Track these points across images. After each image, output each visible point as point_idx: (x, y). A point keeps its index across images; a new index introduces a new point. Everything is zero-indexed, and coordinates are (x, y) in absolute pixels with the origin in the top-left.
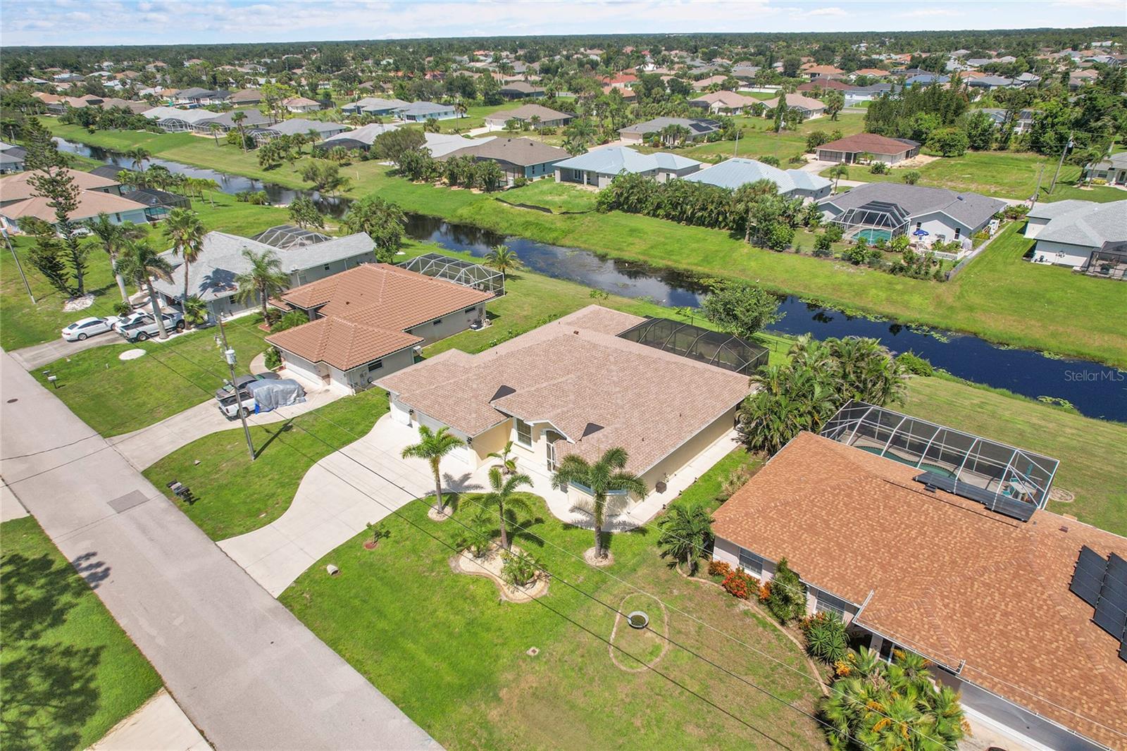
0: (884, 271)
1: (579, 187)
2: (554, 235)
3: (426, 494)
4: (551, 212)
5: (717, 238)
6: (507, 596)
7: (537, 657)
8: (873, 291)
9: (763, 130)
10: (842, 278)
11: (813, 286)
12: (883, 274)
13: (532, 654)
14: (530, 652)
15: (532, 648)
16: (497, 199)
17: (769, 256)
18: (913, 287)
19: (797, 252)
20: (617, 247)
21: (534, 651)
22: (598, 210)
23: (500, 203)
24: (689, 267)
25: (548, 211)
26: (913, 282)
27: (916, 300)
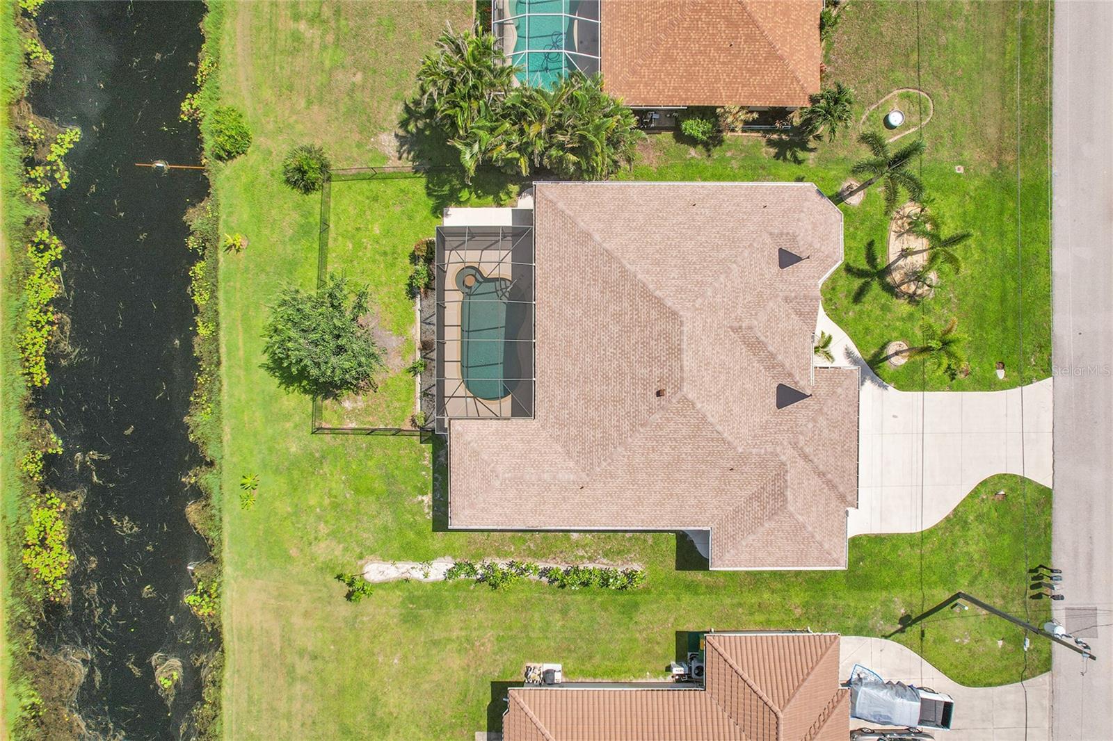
3: (885, 387)
7: (960, 164)
13: (962, 169)
14: (962, 171)
15: (959, 172)
21: (959, 169)
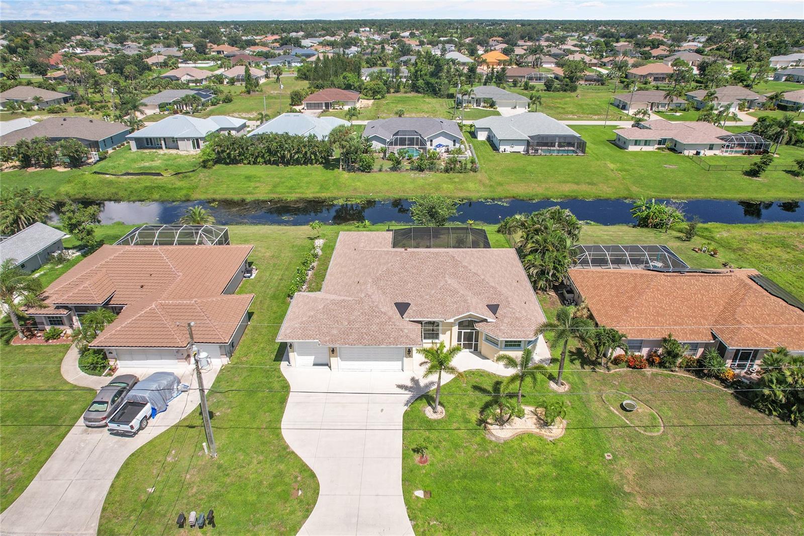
0: (441, 172)
1: (161, 152)
2: (184, 192)
3: (406, 405)
4: (162, 175)
5: (316, 172)
6: (551, 437)
7: (615, 457)
8: (445, 186)
9: (238, 93)
10: (421, 182)
11: (407, 190)
12: (441, 174)
13: (610, 458)
15: (606, 455)
16: (95, 173)
17: (365, 176)
18: (464, 178)
19: (380, 170)
20: (246, 192)
21: (609, 456)
22: (205, 167)
23: (101, 176)
24: (315, 195)
25: (159, 174)
26: (462, 175)
27: (471, 185)
